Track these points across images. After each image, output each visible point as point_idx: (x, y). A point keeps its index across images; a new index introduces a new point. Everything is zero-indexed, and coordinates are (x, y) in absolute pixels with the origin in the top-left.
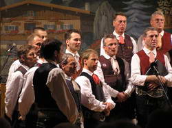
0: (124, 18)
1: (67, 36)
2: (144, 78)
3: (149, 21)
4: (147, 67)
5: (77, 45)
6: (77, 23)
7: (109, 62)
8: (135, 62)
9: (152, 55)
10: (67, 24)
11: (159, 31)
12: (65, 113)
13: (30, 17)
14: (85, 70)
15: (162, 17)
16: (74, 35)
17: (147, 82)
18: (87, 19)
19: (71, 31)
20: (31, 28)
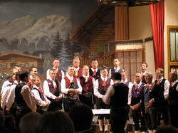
0: (58, 61)
1: (31, 70)
2: (67, 90)
3: (72, 62)
4: (69, 85)
5: (36, 74)
6: (35, 63)
7: (51, 82)
8: (63, 83)
9: (71, 79)
10: (31, 64)
11: (76, 67)
12: (30, 107)
13: (13, 61)
14: (34, 86)
15: (78, 61)
16: (34, 69)
17: (69, 92)
18: (41, 62)
19: (32, 67)
20: (13, 66)
